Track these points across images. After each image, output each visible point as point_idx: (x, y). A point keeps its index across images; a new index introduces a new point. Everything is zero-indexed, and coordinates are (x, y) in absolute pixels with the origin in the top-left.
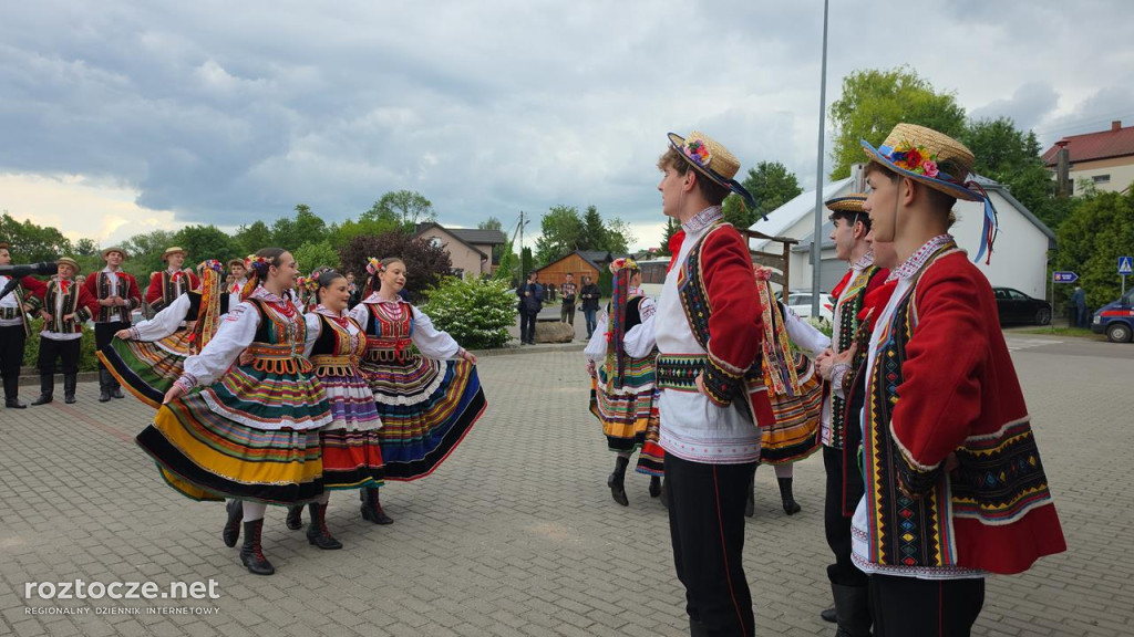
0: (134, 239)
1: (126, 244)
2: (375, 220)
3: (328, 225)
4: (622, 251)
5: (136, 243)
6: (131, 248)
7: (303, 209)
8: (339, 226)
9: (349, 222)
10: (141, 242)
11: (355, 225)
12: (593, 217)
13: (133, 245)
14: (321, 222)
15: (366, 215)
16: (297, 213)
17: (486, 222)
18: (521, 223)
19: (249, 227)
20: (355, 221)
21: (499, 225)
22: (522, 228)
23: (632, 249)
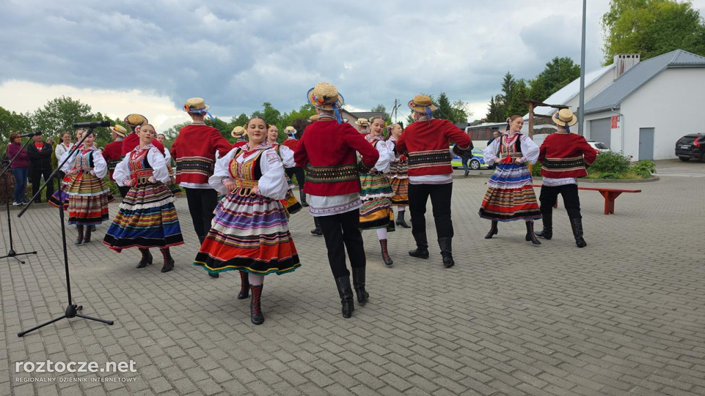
0: (175, 127)
1: (171, 130)
2: (309, 109)
3: (282, 114)
4: (463, 121)
5: (176, 129)
6: (173, 132)
7: (267, 105)
8: (288, 114)
9: (294, 112)
10: (178, 128)
11: (297, 113)
12: (443, 100)
13: (174, 130)
14: (278, 113)
15: (304, 108)
16: (264, 108)
17: (376, 107)
18: (395, 106)
19: (237, 117)
20: (298, 111)
21: (384, 109)
22: (396, 109)
23: (470, 120)
